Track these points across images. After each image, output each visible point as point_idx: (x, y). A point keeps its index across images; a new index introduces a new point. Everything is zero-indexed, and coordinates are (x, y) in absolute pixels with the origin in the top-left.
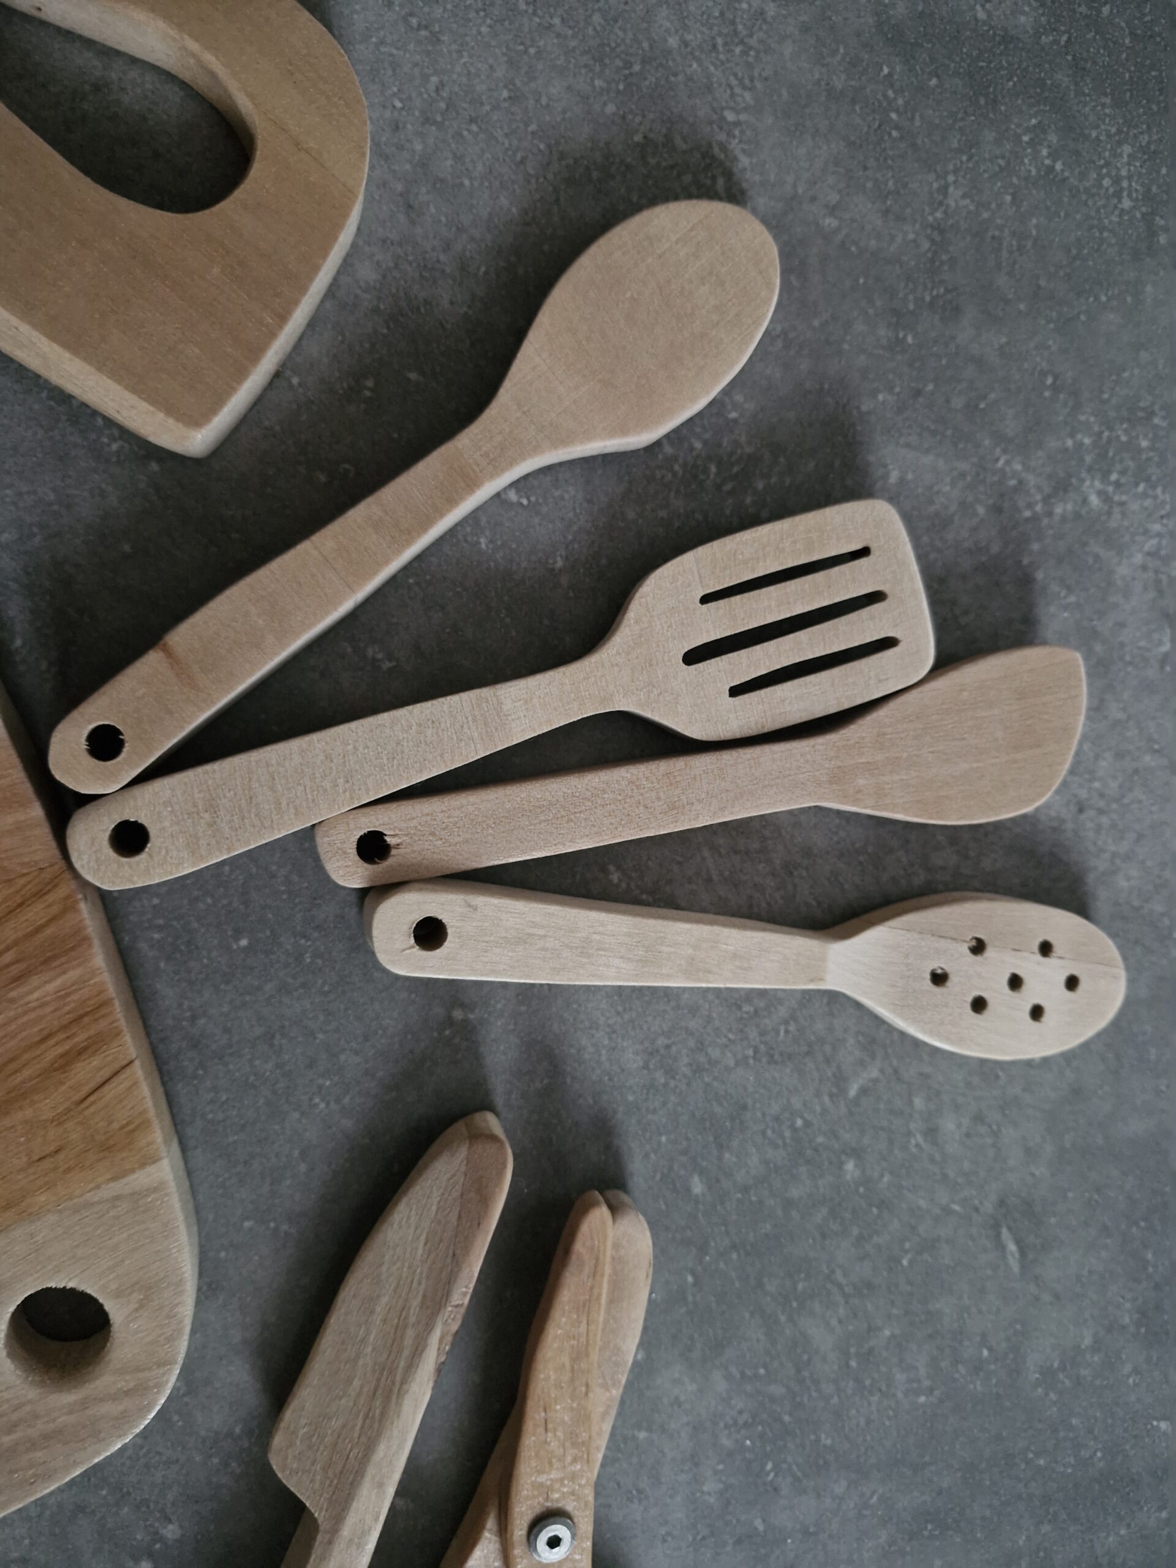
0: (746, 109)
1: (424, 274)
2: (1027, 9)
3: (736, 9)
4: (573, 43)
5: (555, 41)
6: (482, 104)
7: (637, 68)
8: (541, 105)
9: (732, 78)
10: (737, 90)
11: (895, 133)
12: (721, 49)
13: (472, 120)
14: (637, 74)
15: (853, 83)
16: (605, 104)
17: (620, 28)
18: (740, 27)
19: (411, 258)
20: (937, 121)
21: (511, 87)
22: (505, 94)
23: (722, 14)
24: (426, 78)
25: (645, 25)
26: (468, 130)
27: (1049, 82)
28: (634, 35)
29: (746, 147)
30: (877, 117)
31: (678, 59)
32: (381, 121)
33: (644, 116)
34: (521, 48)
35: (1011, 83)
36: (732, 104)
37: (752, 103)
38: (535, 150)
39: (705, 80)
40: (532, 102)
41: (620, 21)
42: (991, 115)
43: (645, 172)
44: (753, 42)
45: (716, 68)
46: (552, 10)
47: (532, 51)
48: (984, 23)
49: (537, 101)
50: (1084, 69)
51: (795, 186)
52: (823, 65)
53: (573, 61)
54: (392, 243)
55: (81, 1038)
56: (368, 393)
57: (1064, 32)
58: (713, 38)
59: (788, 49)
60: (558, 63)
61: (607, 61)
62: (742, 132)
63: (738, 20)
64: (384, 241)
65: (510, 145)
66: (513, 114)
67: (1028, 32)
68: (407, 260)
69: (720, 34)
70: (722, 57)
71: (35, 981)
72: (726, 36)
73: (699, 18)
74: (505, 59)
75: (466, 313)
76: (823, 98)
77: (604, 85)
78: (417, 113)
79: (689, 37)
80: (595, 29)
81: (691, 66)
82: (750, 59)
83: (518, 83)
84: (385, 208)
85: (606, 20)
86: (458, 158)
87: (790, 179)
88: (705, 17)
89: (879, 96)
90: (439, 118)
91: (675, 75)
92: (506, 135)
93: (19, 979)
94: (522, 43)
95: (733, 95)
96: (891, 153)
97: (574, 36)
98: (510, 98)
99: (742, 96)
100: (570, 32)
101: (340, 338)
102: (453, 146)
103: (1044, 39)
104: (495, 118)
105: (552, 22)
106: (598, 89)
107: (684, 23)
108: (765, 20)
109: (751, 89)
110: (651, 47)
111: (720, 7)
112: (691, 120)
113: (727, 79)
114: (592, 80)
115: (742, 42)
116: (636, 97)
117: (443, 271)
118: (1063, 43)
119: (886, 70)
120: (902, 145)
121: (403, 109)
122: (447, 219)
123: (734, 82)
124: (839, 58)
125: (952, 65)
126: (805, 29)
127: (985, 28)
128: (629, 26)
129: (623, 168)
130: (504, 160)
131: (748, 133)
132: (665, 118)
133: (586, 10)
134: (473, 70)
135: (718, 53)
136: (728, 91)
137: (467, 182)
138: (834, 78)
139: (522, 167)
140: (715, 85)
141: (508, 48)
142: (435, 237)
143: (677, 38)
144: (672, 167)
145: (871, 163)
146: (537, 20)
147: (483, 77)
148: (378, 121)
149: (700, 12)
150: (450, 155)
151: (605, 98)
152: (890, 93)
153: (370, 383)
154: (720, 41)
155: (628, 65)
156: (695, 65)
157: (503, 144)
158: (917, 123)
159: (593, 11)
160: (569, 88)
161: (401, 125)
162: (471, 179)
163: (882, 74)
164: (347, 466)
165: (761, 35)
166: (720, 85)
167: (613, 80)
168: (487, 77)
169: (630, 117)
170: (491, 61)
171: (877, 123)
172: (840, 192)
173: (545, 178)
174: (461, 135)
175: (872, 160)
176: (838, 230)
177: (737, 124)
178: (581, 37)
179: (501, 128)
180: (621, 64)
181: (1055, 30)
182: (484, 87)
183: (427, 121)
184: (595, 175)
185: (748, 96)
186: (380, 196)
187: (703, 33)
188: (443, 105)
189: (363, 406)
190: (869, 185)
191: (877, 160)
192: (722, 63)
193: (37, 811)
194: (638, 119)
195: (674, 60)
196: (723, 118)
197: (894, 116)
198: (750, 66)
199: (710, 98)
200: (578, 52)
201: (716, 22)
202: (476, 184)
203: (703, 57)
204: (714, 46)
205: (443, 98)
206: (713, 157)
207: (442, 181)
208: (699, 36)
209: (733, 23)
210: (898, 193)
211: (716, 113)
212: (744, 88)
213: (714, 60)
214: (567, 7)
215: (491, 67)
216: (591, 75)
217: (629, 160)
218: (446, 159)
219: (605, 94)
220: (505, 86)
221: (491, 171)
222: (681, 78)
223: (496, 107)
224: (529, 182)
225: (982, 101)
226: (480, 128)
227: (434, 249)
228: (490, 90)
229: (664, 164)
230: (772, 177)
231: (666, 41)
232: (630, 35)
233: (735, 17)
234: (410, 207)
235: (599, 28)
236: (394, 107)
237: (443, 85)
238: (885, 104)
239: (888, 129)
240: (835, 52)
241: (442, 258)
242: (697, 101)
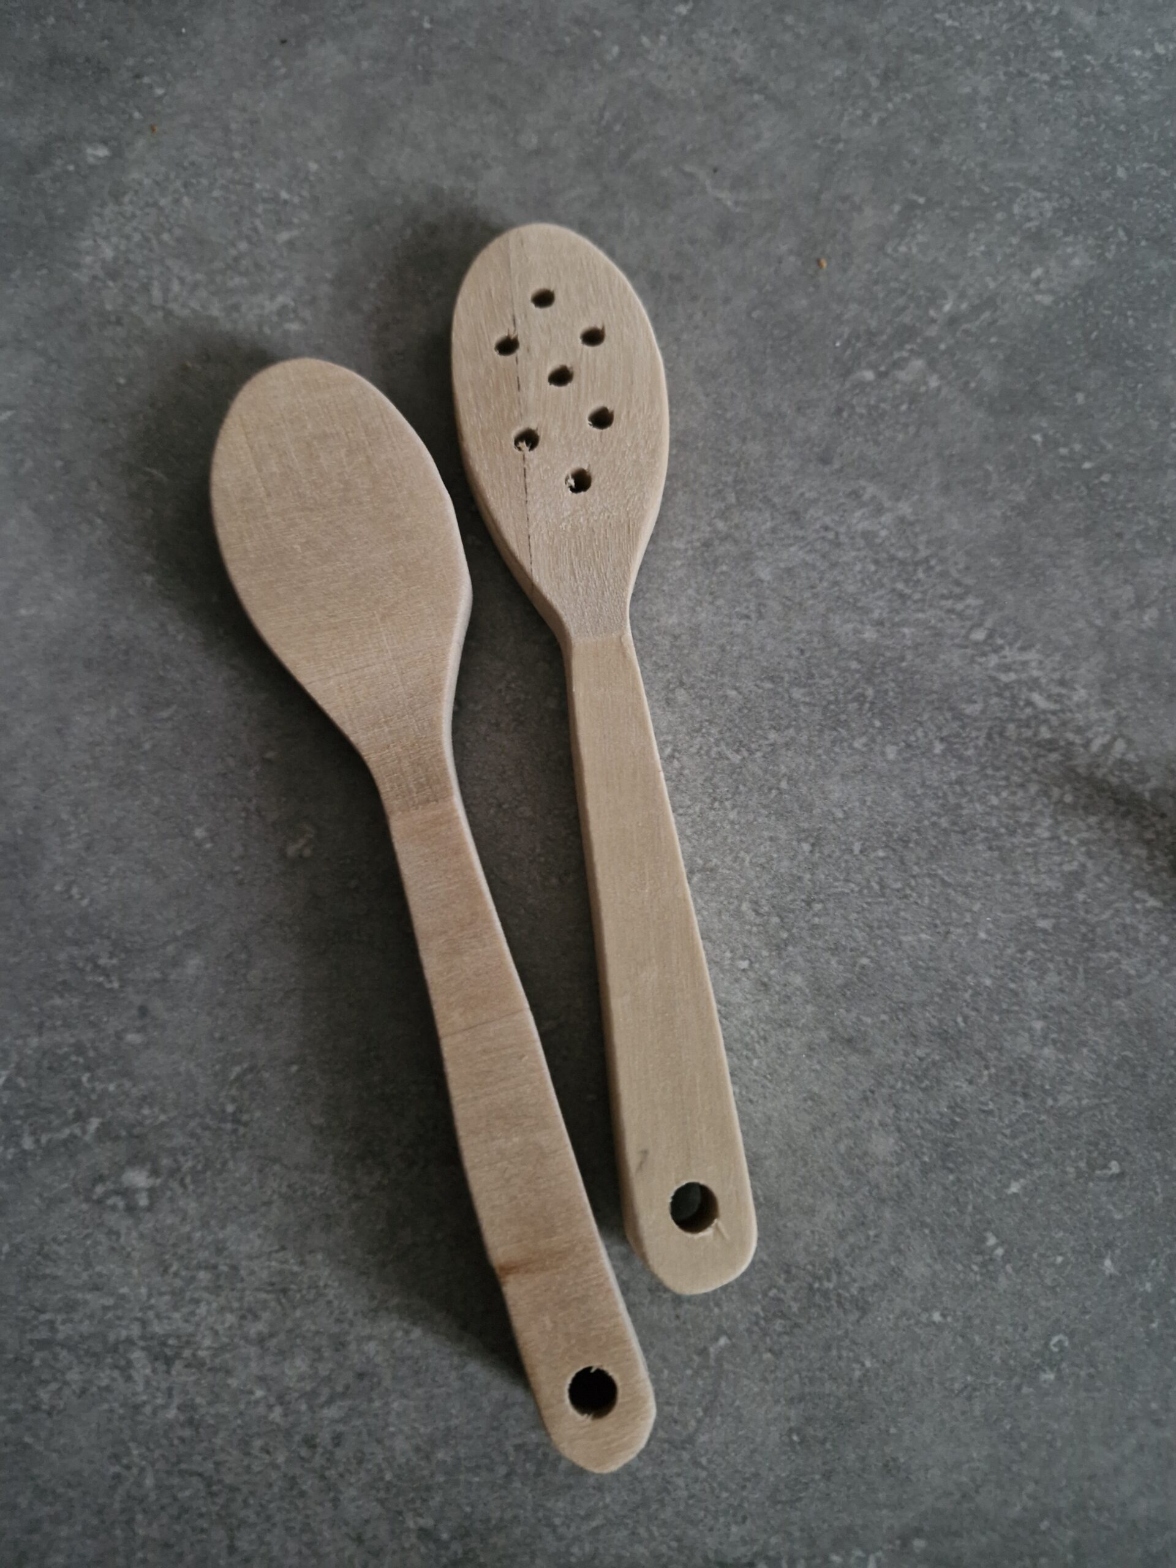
0: (983, 613)
1: (923, 1085)
2: (1069, 250)
3: (881, 544)
4: (804, 738)
5: (790, 753)
6: (800, 879)
7: (870, 692)
8: (840, 819)
9: (943, 603)
10: (960, 606)
11: (1106, 478)
12: (908, 591)
13: (809, 903)
14: (875, 698)
15: (1029, 482)
16: (883, 754)
17: (821, 678)
18: (900, 554)
19: (899, 1085)
20: (1120, 425)
21: (803, 835)
22: (806, 847)
23: (876, 562)
24: (738, 914)
25: (835, 650)
26: (815, 915)
27: (1154, 282)
28: (837, 668)
29: (1018, 644)
30: (1076, 483)
31: (889, 642)
32: (749, 996)
33: (921, 724)
34: (774, 792)
35: (1131, 321)
36: (968, 624)
37: (980, 602)
38: (881, 864)
39: (927, 632)
40: (832, 827)
41: (814, 671)
42: (1150, 364)
43: (975, 769)
44: (923, 553)
45: (923, 611)
46: (759, 732)
47: (784, 785)
48: (1056, 303)
49: (834, 821)
50: (1164, 236)
51: (1091, 625)
52: (992, 499)
53: (820, 751)
54: (872, 1092)
56: (1000, 1251)
57: (1115, 230)
58: (893, 590)
59: (954, 522)
60: (812, 768)
61: (843, 717)
62: (1003, 636)
63: (893, 551)
64: (866, 1099)
65: (858, 884)
66: (830, 856)
67: (1092, 266)
68: (897, 1092)
69: (893, 580)
70: (917, 596)
72: (899, 575)
73: (864, 589)
74: (773, 818)
75: (990, 1076)
76: (1024, 524)
77: (864, 740)
78: (765, 953)
79: (876, 615)
80: (805, 703)
81: (904, 636)
82: (938, 569)
83: (806, 825)
84: (832, 1068)
85: (804, 686)
86: (836, 949)
87: (1081, 624)
88: (868, 582)
89: (1060, 464)
90: (785, 935)
91: (902, 659)
92: (847, 881)
94: (770, 789)
95: (961, 615)
96: (1121, 497)
97: (799, 730)
98: (813, 845)
99: (968, 607)
100: (791, 731)
101: (927, 1231)
102: (820, 943)
103: (1109, 256)
104: (822, 877)
105: (772, 741)
106: (864, 749)
107: (858, 608)
108: (911, 524)
109: (968, 591)
110: (860, 662)
111: (868, 560)
112: (956, 678)
113: (941, 608)
114: (851, 747)
115: (917, 564)
116: (896, 716)
117: (934, 1063)
118: (1125, 239)
119: (1038, 438)
120: (1121, 479)
121: (751, 963)
122: (885, 1013)
123: (948, 604)
124: (995, 477)
125: (1076, 366)
126: (946, 488)
127: (1062, 305)
128: (825, 667)
129: (958, 788)
130: (868, 903)
131: (1007, 630)
132: (936, 704)
133: (782, 698)
134: (763, 860)
135: (910, 597)
136: (953, 617)
137: (865, 961)
138: (1010, 497)
139: (888, 891)
140: (940, 625)
141: (765, 807)
142: (896, 1042)
143: (868, 627)
144: (989, 737)
145: (1119, 525)
146: (759, 754)
147: (775, 856)
148: (747, 999)
149: (860, 585)
150: (827, 955)
151: (877, 748)
152: (1063, 451)
153: (992, 1241)
154: (900, 586)
155: (861, 699)
156: (906, 630)
157: (852, 891)
158: (1110, 447)
159: (787, 691)
160: (844, 777)
161: (766, 980)
162: (863, 954)
163: (1039, 445)
164: (1055, 1339)
165: (923, 538)
166: (942, 620)
167: (865, 726)
168: (778, 851)
169: (913, 738)
170: (766, 834)
171: (1083, 488)
172: (1126, 582)
173: (914, 877)
174: (815, 927)
175: (1117, 523)
176: (1162, 612)
177: (990, 636)
178: (803, 725)
179: (836, 879)
180: (855, 705)
181: (1107, 238)
182: (786, 863)
183: (779, 948)
184: (944, 822)
185: (971, 601)
186: (819, 1062)
187: (881, 598)
188: (775, 920)
189: (1009, 1268)
190: (1139, 546)
191: (1119, 517)
192: (923, 600)
194: (920, 732)
195: (887, 648)
196: (976, 644)
197: (1087, 465)
198: (944, 575)
199: (949, 643)
200: (815, 739)
201: (878, 576)
202: (873, 954)
203: (903, 615)
204: (902, 596)
205: (769, 914)
206: (1007, 686)
207: (846, 986)
208: (881, 603)
209: (892, 558)
210: (1165, 521)
211: (966, 647)
212: (960, 598)
213: (913, 607)
214: (766, 714)
215: (771, 839)
216: (845, 744)
217: (953, 776)
218: (828, 962)
219: (873, 745)
220: (799, 841)
221: (871, 927)
222: (909, 656)
223: (813, 867)
224: (906, 897)
225: (1129, 363)
226: (822, 901)
227: (906, 1054)
228: (792, 859)
229: (981, 743)
230: (1068, 641)
231: (863, 641)
232: (834, 672)
233: (888, 552)
234: (850, 1041)
235: (807, 699)
236: (744, 970)
237: (756, 903)
238: (1069, 465)
239: (1096, 482)
240: (987, 476)
241: (920, 1052)
242: (942, 657)
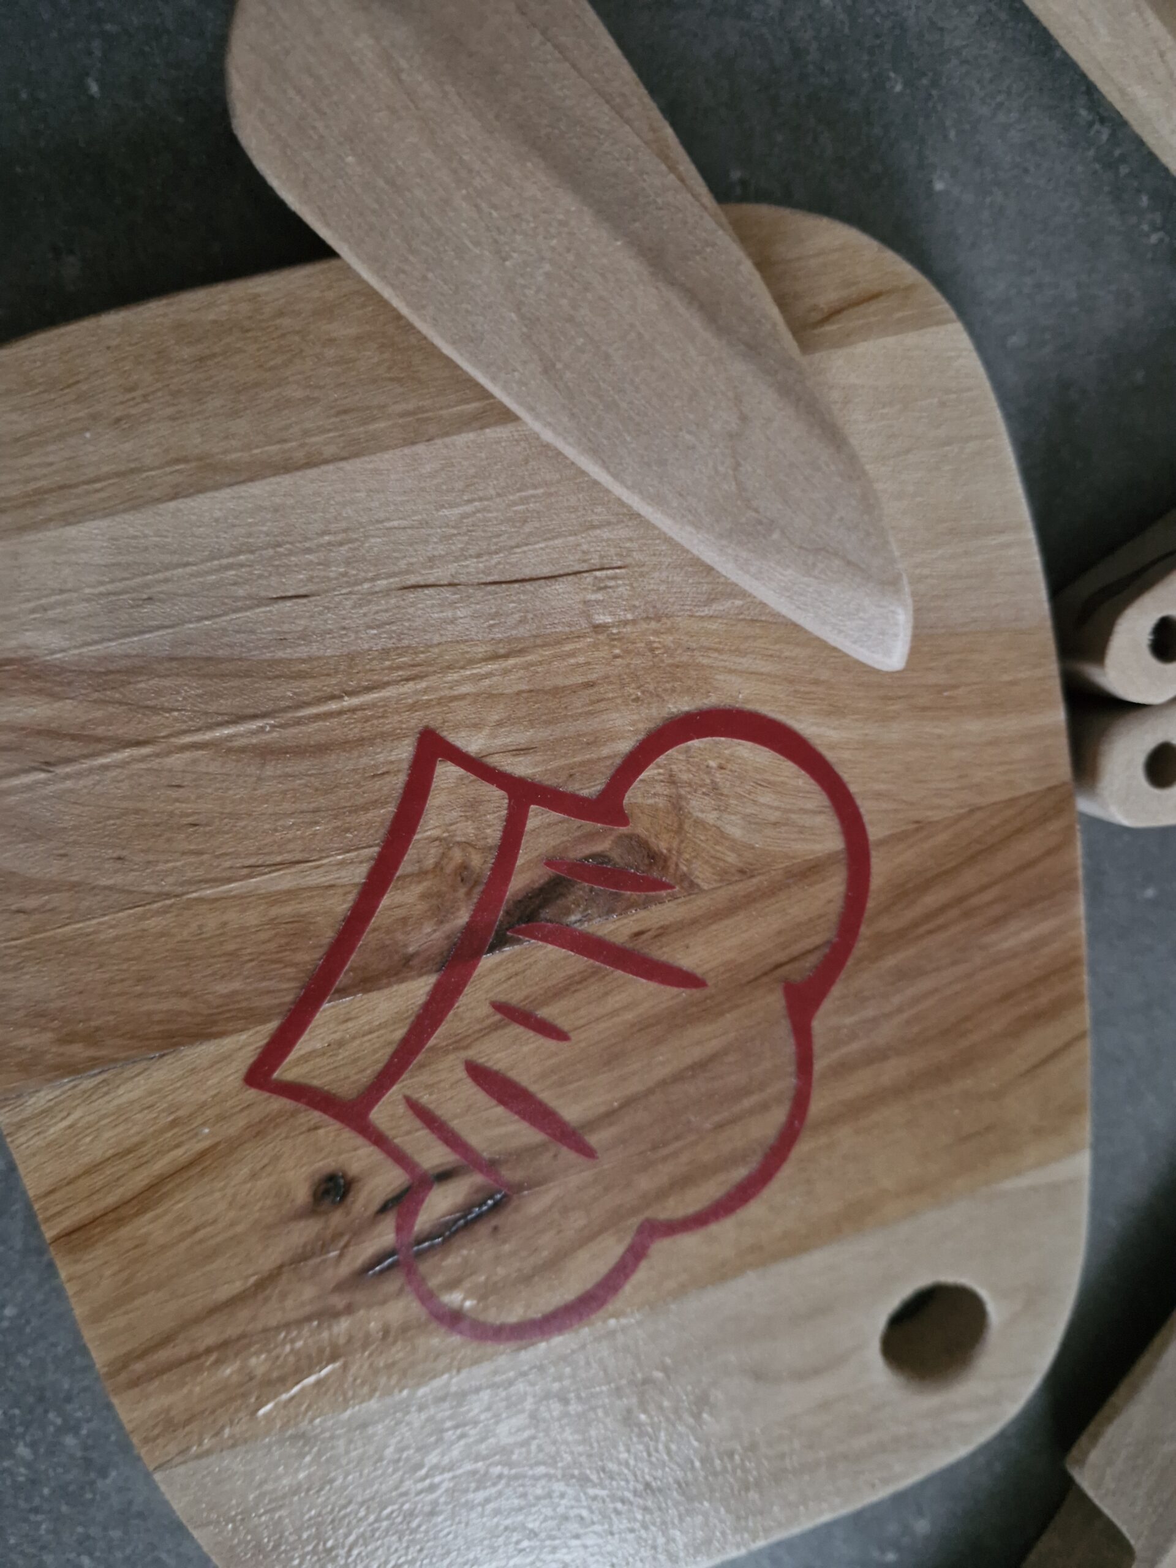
55: (1044, 999)
71: (1013, 925)
93: (997, 922)
193: (1058, 716)
